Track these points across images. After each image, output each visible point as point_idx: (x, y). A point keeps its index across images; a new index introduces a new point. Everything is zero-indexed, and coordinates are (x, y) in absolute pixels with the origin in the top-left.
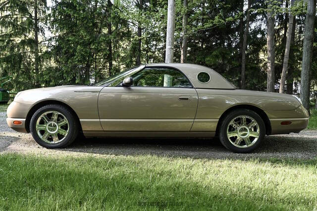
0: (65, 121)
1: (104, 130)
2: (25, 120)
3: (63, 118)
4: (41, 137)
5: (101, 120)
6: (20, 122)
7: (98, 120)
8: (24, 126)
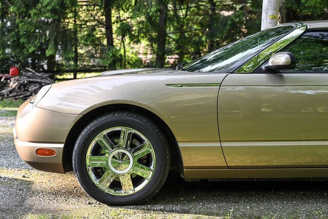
0: (148, 148)
1: (229, 165)
2: (62, 146)
3: (141, 141)
4: (96, 182)
5: (224, 144)
6: (51, 152)
7: (218, 144)
8: (60, 161)
